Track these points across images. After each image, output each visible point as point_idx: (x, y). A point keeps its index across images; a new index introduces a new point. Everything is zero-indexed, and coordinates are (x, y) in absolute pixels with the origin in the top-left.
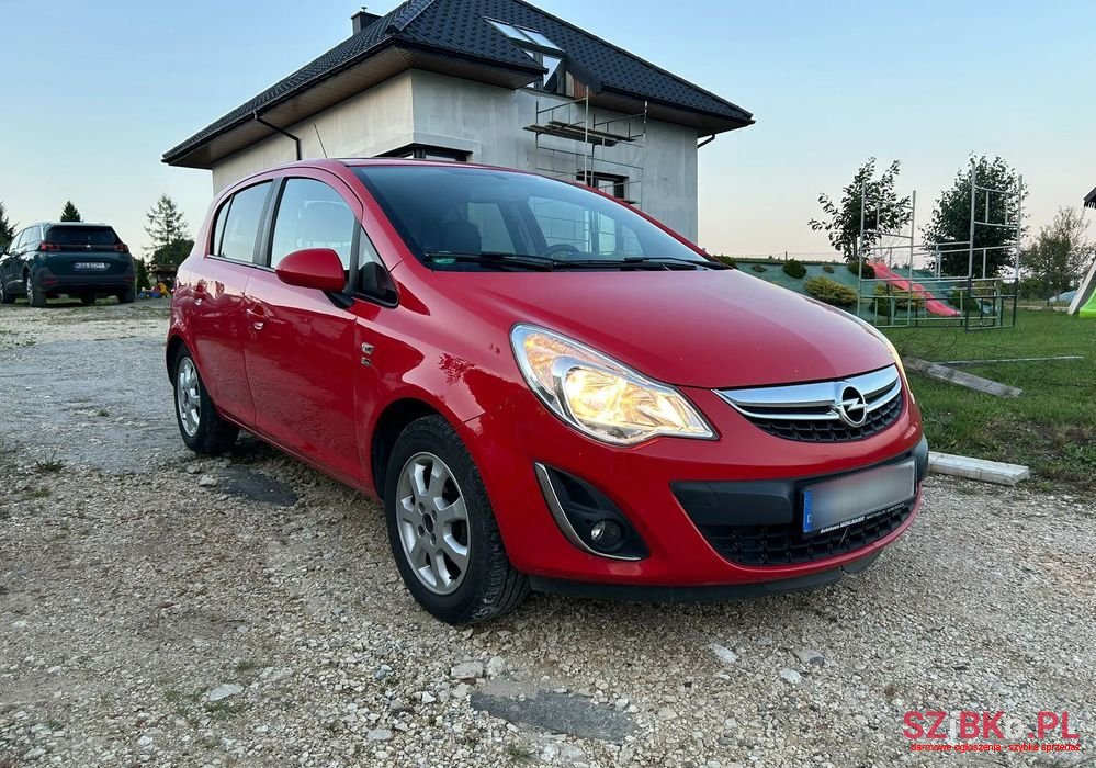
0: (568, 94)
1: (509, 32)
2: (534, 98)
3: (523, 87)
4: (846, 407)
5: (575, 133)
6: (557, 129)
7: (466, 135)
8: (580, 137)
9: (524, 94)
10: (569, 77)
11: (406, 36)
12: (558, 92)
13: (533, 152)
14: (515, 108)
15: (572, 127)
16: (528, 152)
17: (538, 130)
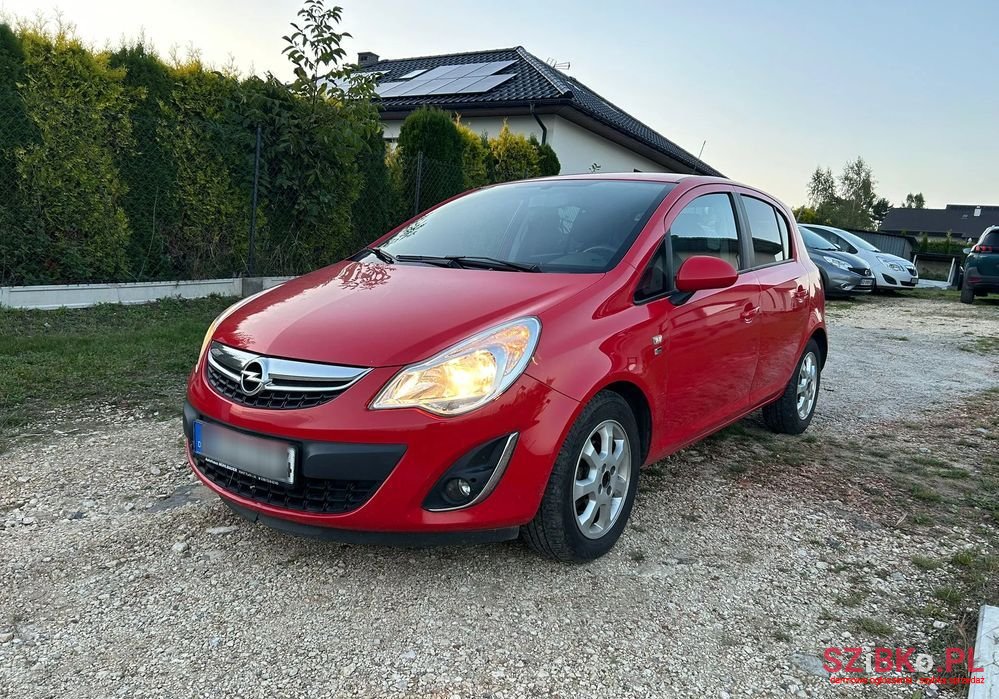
4: (245, 377)
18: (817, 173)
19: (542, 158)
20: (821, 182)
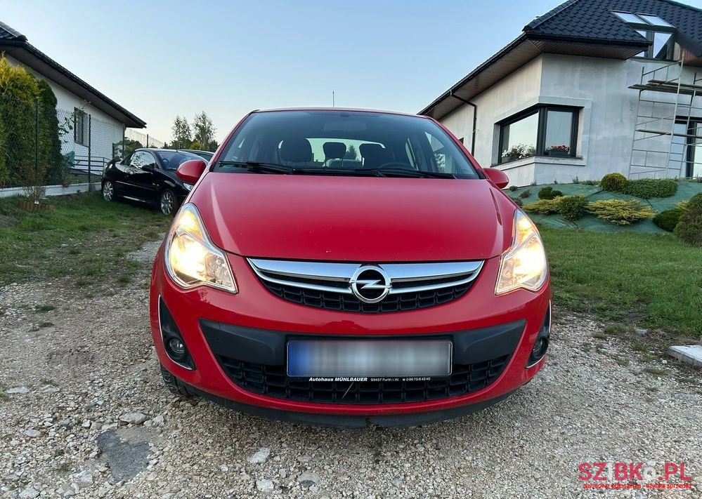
0: (674, 59)
1: (629, 18)
2: (642, 64)
3: (633, 57)
4: (359, 286)
5: (669, 87)
6: (655, 86)
7: (581, 95)
8: (674, 90)
9: (634, 62)
10: (677, 46)
11: (537, 32)
12: (667, 58)
13: (635, 104)
14: (625, 72)
15: (669, 83)
16: (632, 104)
17: (642, 88)
18: (178, 121)
19: (42, 90)
20: (181, 126)
